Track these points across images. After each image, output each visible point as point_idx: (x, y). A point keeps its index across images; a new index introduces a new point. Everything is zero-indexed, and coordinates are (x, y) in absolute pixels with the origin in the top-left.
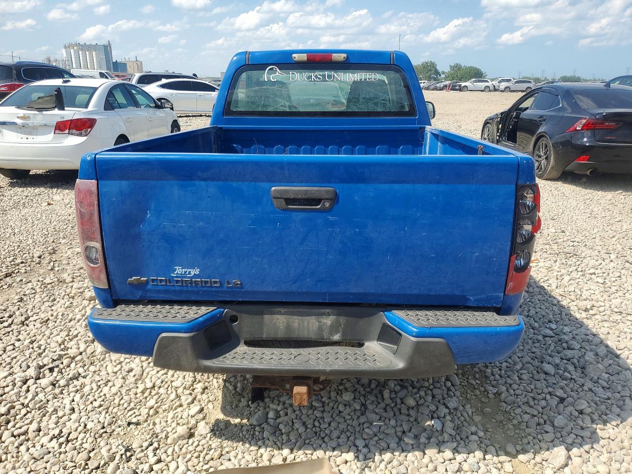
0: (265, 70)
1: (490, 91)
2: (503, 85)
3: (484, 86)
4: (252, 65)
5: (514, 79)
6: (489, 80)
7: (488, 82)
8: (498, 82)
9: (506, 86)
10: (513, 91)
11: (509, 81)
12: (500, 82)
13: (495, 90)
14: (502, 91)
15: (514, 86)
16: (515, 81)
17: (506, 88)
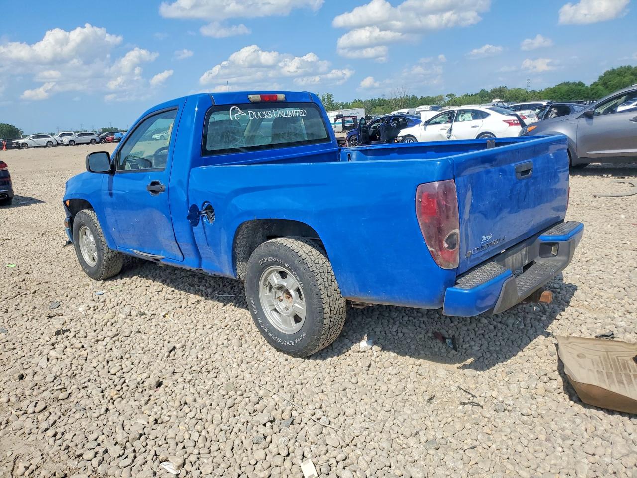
0: (229, 110)
1: (54, 146)
2: (66, 140)
3: (47, 141)
4: (217, 105)
5: (75, 133)
6: (50, 136)
7: (49, 137)
8: (60, 137)
9: (69, 140)
10: (77, 144)
11: (70, 135)
12: (61, 136)
13: (58, 145)
14: (66, 145)
15: (78, 139)
16: (77, 134)
17: (70, 142)
